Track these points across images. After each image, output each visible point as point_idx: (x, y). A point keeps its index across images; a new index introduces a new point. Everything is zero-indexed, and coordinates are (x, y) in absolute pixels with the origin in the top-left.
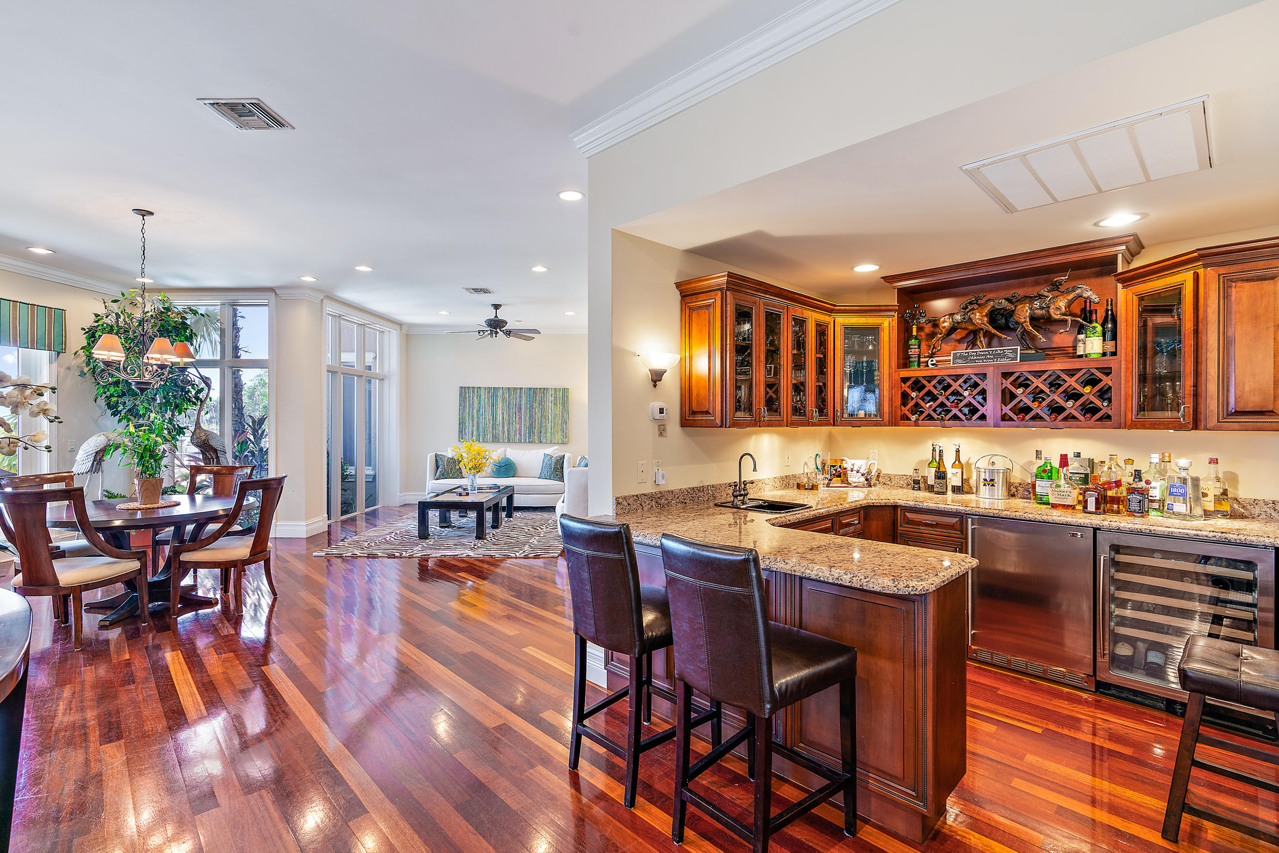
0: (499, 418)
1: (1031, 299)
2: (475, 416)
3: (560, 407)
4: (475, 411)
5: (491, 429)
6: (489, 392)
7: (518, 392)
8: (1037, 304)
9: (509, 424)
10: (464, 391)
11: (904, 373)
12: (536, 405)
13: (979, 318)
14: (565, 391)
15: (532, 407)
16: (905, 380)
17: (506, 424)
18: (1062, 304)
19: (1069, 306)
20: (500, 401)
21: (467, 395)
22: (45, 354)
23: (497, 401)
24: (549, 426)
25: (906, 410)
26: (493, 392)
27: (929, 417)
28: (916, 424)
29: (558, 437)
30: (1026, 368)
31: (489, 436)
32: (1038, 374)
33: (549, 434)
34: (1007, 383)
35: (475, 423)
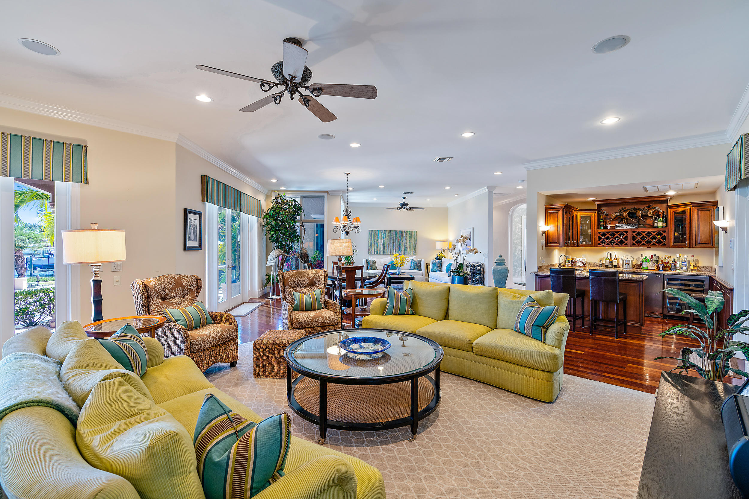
0: (387, 243)
1: (641, 210)
2: (376, 243)
3: (413, 239)
4: (376, 241)
5: (383, 249)
6: (382, 232)
7: (395, 232)
8: (643, 211)
9: (391, 247)
10: (370, 232)
11: (599, 230)
12: (403, 238)
13: (625, 214)
14: (415, 232)
15: (401, 239)
16: (599, 233)
17: (389, 246)
18: (651, 212)
19: (653, 212)
20: (387, 236)
21: (372, 234)
22: (256, 218)
23: (385, 236)
24: (408, 247)
25: (599, 242)
26: (384, 233)
27: (608, 244)
28: (603, 246)
29: (412, 252)
30: (640, 230)
31: (382, 252)
32: (644, 232)
33: (408, 251)
34: (634, 234)
35: (376, 246)
